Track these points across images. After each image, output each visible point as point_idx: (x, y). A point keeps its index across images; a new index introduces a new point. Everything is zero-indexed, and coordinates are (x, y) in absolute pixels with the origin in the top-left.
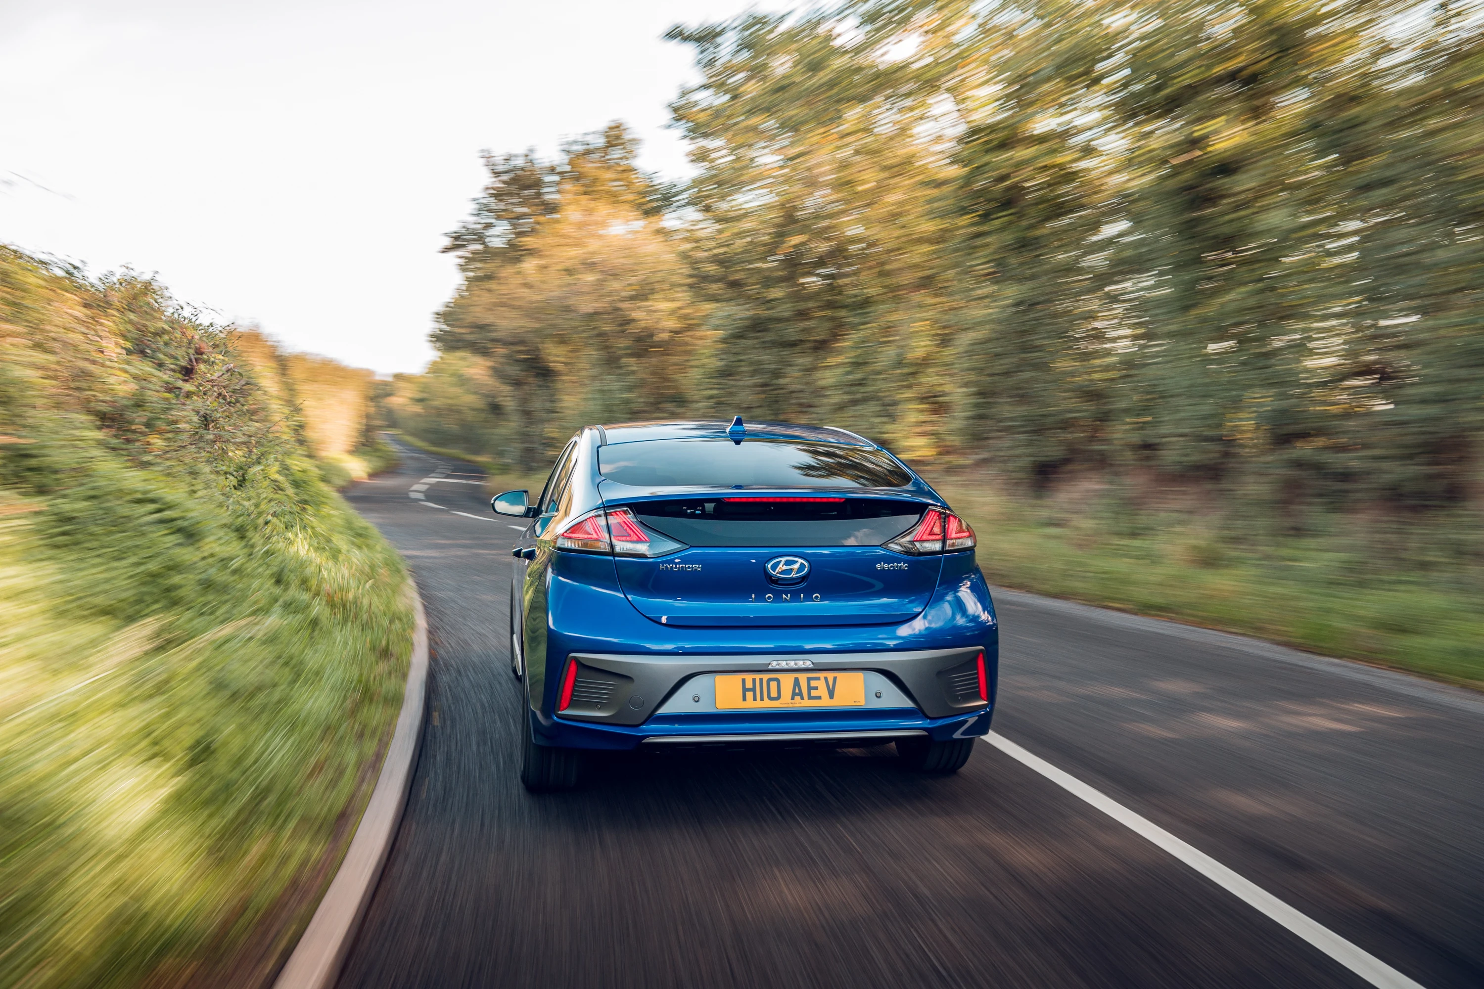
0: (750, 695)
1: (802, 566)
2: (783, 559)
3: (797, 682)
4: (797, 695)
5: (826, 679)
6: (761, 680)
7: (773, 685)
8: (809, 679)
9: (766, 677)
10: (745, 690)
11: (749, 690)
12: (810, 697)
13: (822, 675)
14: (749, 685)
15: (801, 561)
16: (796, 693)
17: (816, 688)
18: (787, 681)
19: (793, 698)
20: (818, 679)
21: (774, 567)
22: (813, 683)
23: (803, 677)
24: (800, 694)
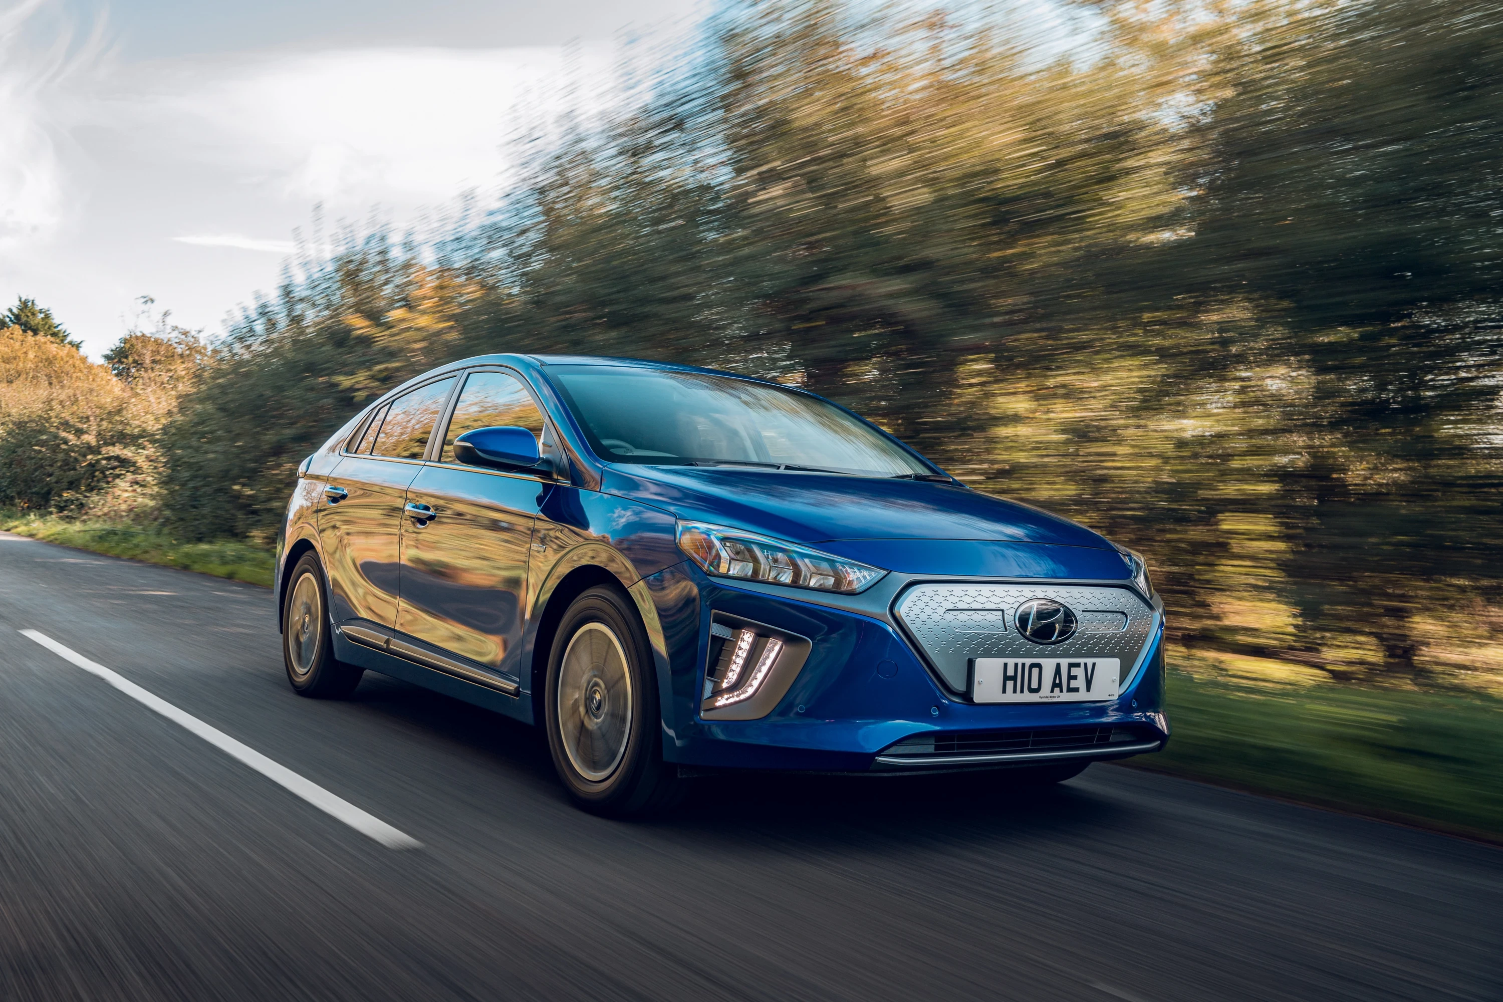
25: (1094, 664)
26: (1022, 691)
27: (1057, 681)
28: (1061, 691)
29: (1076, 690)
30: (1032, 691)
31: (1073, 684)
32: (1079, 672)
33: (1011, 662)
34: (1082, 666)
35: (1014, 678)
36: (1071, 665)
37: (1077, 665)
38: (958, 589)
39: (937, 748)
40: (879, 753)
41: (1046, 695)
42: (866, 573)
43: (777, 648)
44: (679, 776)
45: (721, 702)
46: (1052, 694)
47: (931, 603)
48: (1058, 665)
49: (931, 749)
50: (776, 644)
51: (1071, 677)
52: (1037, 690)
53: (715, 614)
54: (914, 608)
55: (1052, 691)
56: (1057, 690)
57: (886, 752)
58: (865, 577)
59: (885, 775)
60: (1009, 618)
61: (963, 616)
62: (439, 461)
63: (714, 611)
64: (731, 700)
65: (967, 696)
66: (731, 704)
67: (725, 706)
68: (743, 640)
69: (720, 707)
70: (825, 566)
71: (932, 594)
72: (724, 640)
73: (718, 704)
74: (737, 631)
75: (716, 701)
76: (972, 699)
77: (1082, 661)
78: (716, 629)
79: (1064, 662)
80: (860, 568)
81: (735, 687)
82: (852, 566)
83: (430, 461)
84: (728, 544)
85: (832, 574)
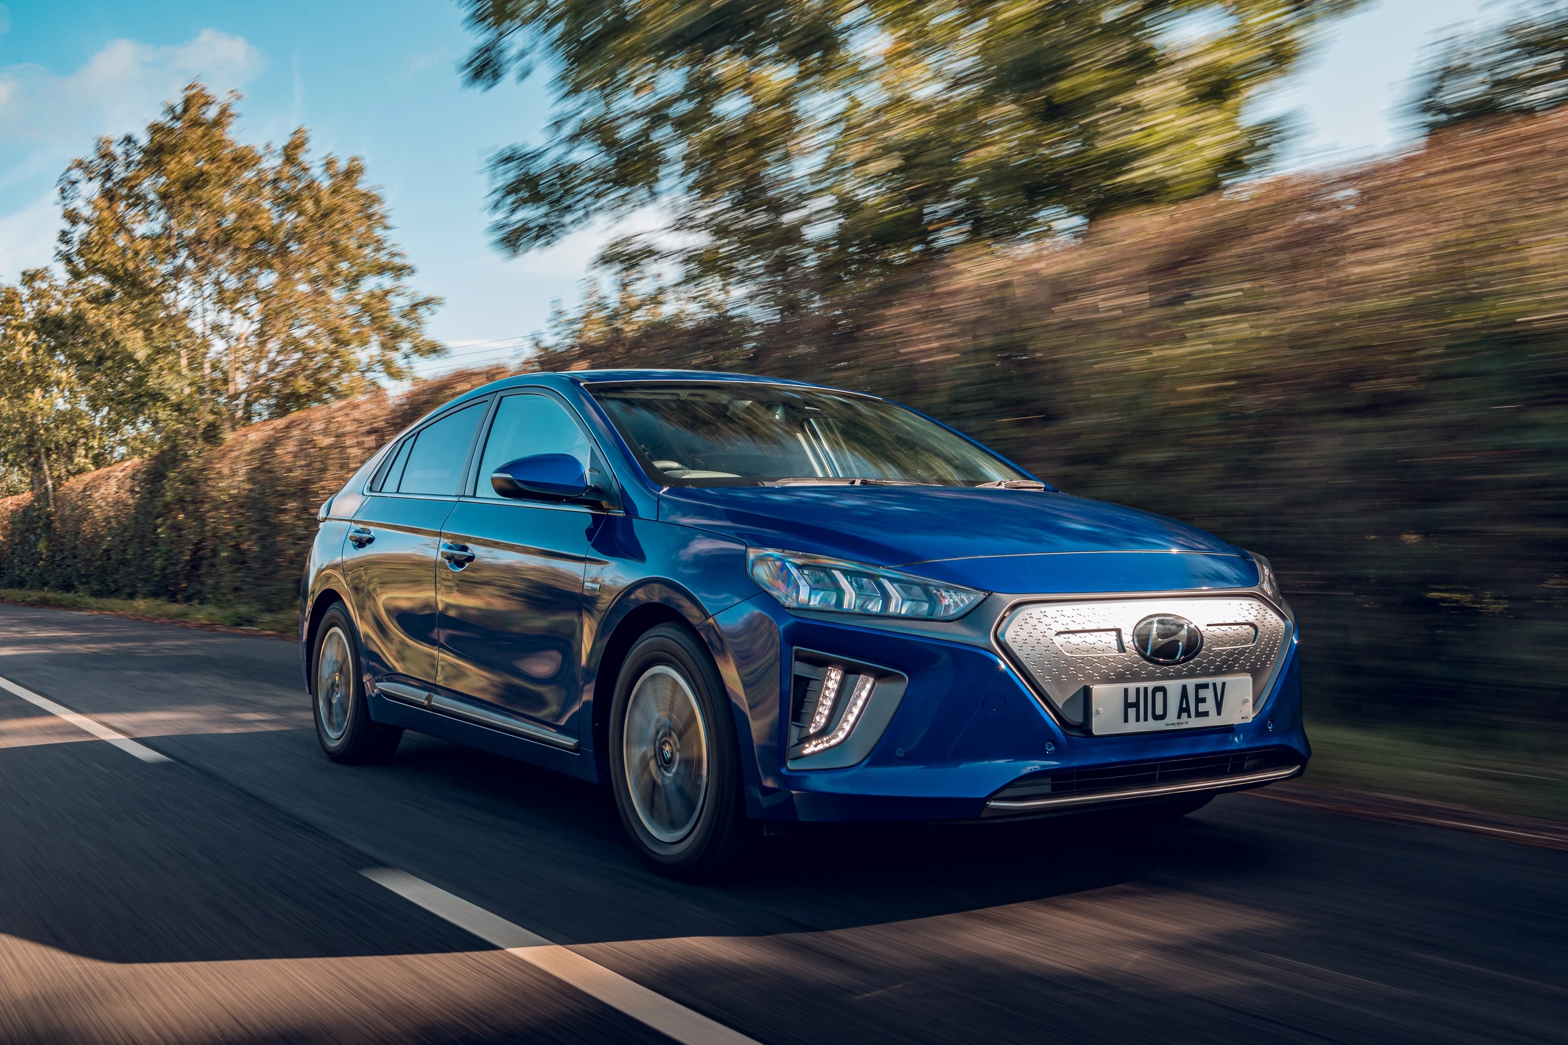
25: (1224, 684)
26: (1146, 719)
27: (1184, 706)
28: (1189, 716)
29: (1206, 714)
30: (1156, 718)
31: (1202, 707)
32: (1208, 694)
33: (1132, 686)
34: (1211, 686)
35: (1136, 705)
36: (1199, 687)
37: (1205, 686)
38: (1067, 608)
39: (1054, 788)
40: (991, 797)
41: (1172, 722)
42: (964, 597)
43: (868, 686)
44: (765, 833)
45: (809, 749)
46: (1179, 721)
47: (1039, 626)
48: (1184, 688)
49: (1048, 789)
50: (867, 681)
51: (1200, 700)
52: (1163, 717)
53: (797, 650)
54: (1021, 632)
55: (1179, 717)
56: (1184, 715)
57: (999, 795)
58: (962, 601)
59: (998, 821)
60: (1127, 639)
61: (1074, 639)
62: (474, 496)
63: (795, 648)
64: (820, 747)
65: (1085, 727)
66: (820, 751)
67: (813, 753)
68: (830, 678)
69: (808, 755)
70: (917, 590)
71: (1041, 615)
72: (809, 679)
73: (807, 751)
74: (821, 669)
75: (805, 748)
76: (1091, 731)
77: (1209, 680)
78: (800, 668)
79: (1191, 683)
80: (957, 591)
81: (824, 732)
82: (947, 589)
83: (464, 496)
84: (806, 572)
85: (925, 598)
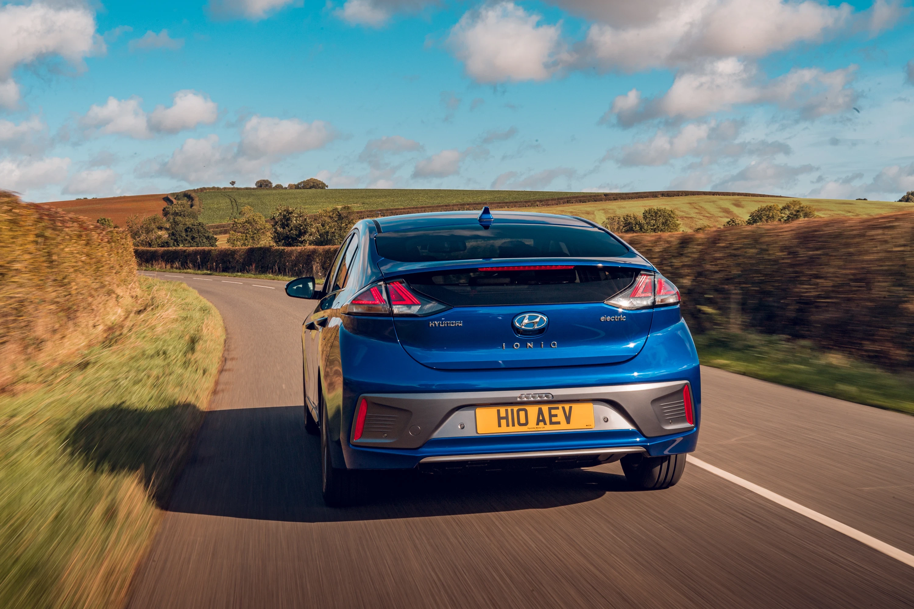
0: (503, 422)
1: (542, 320)
2: (527, 315)
3: (540, 412)
4: (541, 421)
5: (563, 408)
6: (512, 410)
7: (522, 414)
8: (550, 409)
9: (515, 409)
10: (500, 418)
11: (503, 418)
12: (551, 423)
13: (560, 406)
14: (503, 414)
15: (540, 316)
16: (540, 419)
17: (556, 416)
18: (533, 411)
19: (538, 424)
20: (558, 408)
21: (521, 321)
22: (554, 412)
23: (545, 409)
24: (544, 421)
